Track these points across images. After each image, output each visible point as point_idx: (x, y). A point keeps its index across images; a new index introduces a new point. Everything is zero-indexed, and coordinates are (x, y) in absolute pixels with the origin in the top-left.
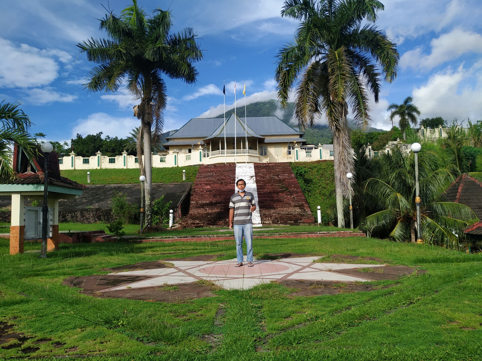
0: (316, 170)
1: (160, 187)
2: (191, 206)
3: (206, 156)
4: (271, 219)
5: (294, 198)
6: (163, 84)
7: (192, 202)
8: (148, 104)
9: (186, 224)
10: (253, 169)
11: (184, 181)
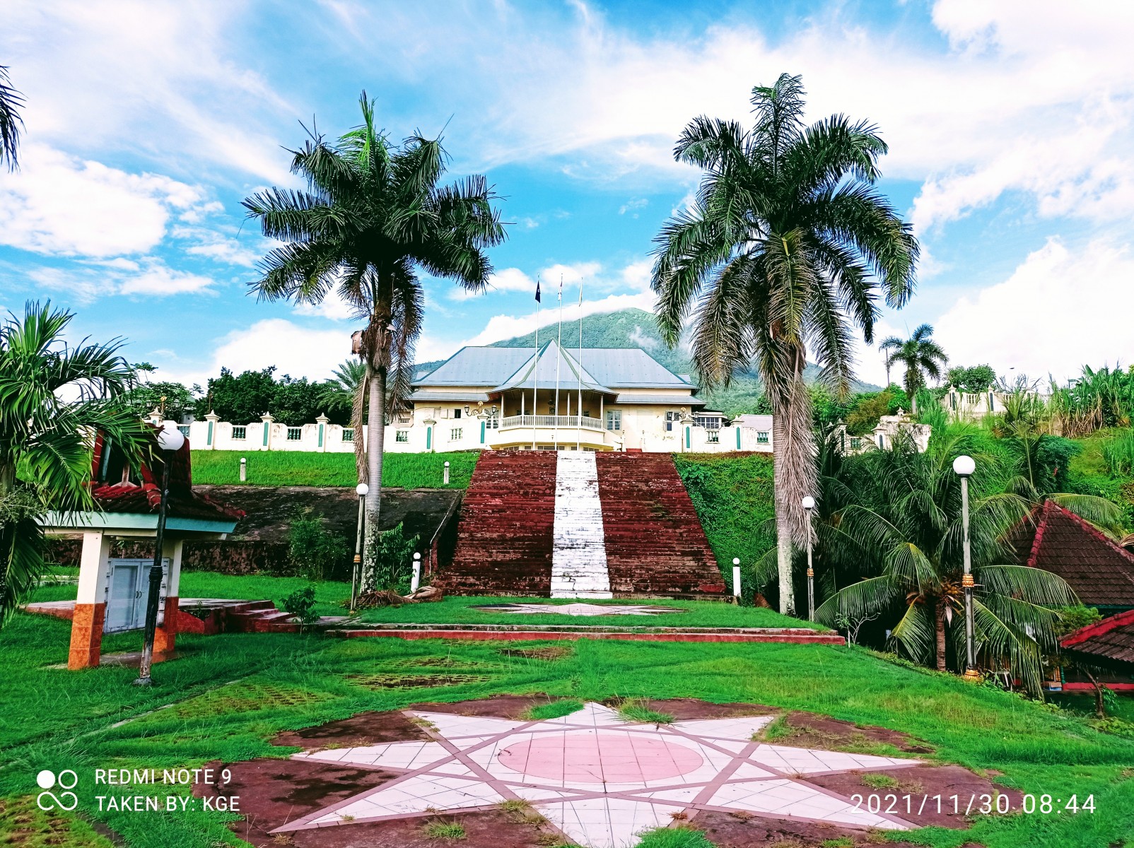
0: (727, 472)
1: (393, 498)
2: (460, 543)
3: (492, 426)
4: (631, 580)
5: (681, 534)
6: (415, 286)
7: (462, 535)
8: (384, 329)
9: (446, 586)
10: (594, 464)
11: (447, 485)
